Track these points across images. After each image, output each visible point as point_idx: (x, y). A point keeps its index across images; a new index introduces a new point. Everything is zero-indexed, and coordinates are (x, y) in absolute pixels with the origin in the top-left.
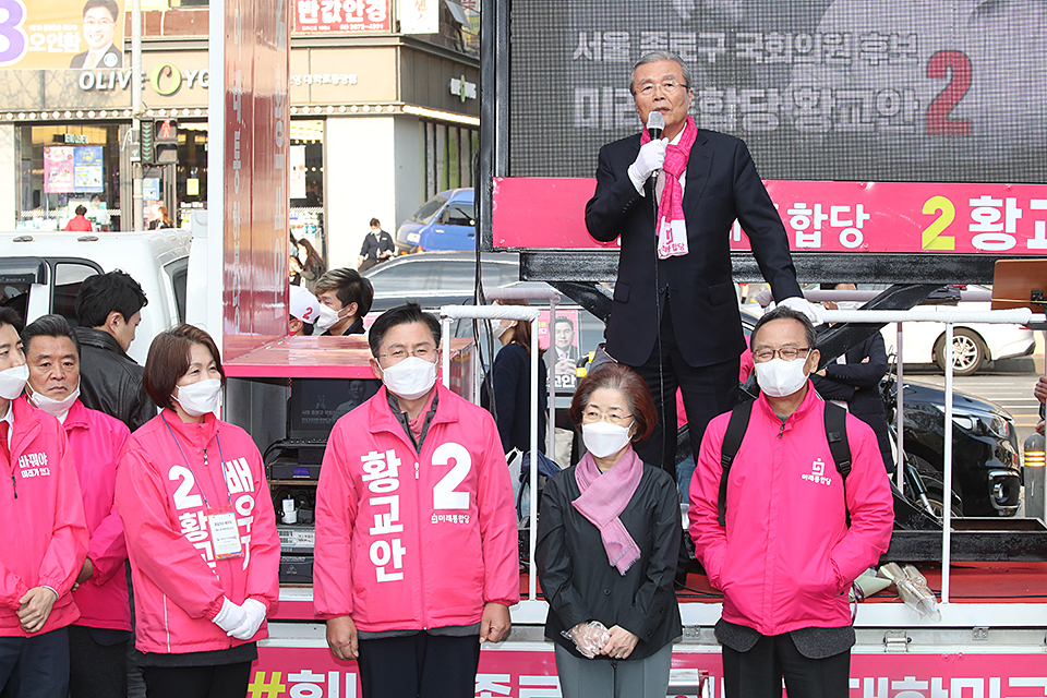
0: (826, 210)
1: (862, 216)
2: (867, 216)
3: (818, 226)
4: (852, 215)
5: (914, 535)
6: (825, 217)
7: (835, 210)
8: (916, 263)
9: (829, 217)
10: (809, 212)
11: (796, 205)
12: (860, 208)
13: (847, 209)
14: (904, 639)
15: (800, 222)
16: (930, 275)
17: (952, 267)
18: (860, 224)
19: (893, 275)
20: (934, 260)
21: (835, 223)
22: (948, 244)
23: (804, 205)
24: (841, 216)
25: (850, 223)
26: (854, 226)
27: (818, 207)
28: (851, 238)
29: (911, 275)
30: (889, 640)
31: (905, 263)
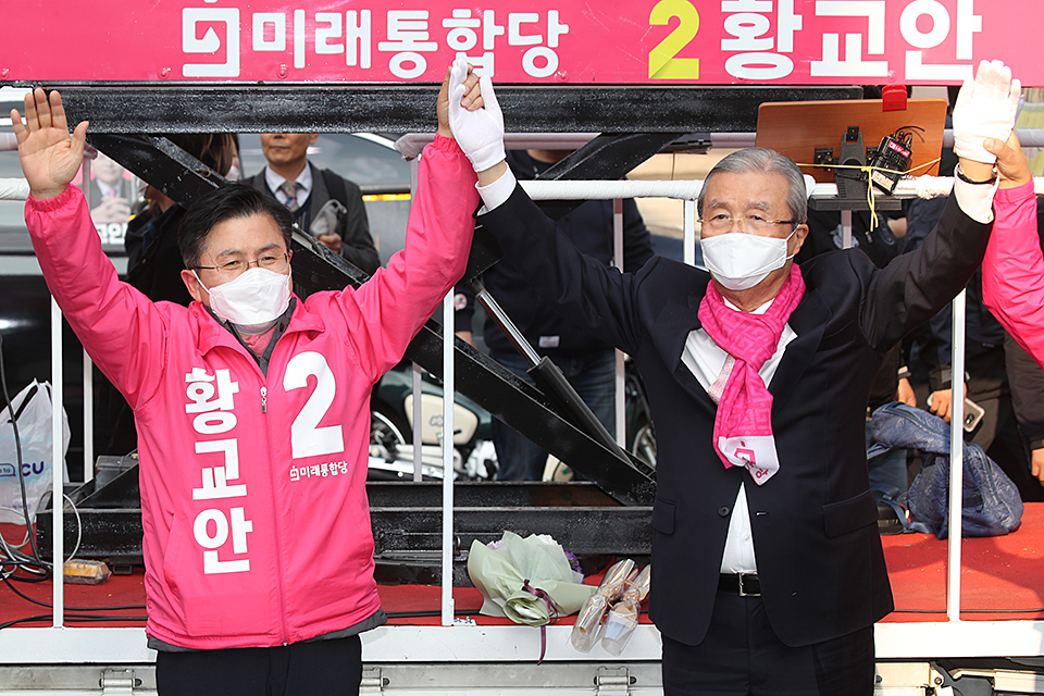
0: (501, 20)
1: (556, 28)
2: (565, 29)
3: (489, 44)
4: (541, 28)
5: (633, 515)
6: (500, 30)
7: (515, 19)
8: (640, 101)
9: (506, 31)
10: (476, 23)
11: (456, 13)
12: (553, 15)
13: (533, 18)
14: (625, 679)
15: (462, 39)
16: (662, 120)
17: (694, 106)
18: (553, 41)
19: (605, 121)
20: (667, 95)
21: (515, 39)
22: (688, 71)
23: (468, 13)
24: (525, 29)
25: (538, 39)
26: (545, 44)
27: (489, 15)
28: (540, 62)
29: (633, 120)
30: (602, 680)
31: (622, 101)
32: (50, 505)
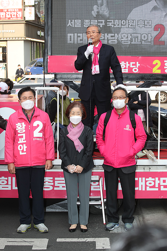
0: (129, 63)
1: (138, 65)
2: (139, 65)
4: (135, 65)
5: (151, 143)
6: (129, 65)
7: (131, 63)
8: (151, 76)
10: (125, 64)
11: (122, 62)
12: (137, 63)
13: (134, 63)
14: (149, 168)
15: (123, 66)
16: (155, 79)
17: (160, 77)
18: (137, 67)
19: (145, 79)
20: (156, 75)
21: (131, 66)
22: (159, 72)
23: (124, 62)
24: (133, 65)
25: (135, 66)
26: (136, 67)
27: (127, 62)
28: (135, 70)
29: (150, 79)
30: (145, 168)
31: (148, 76)
32: (57, 141)
